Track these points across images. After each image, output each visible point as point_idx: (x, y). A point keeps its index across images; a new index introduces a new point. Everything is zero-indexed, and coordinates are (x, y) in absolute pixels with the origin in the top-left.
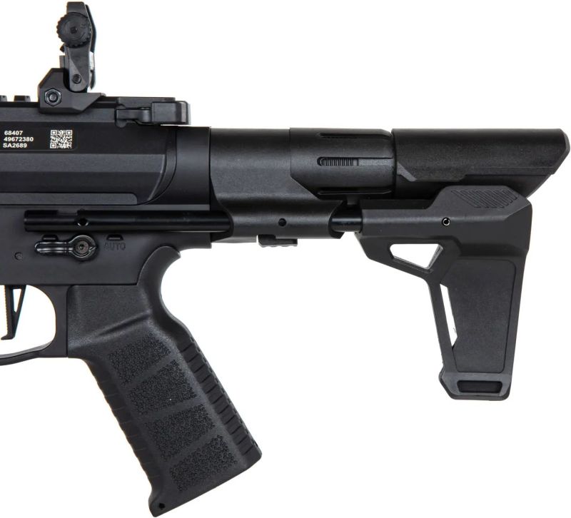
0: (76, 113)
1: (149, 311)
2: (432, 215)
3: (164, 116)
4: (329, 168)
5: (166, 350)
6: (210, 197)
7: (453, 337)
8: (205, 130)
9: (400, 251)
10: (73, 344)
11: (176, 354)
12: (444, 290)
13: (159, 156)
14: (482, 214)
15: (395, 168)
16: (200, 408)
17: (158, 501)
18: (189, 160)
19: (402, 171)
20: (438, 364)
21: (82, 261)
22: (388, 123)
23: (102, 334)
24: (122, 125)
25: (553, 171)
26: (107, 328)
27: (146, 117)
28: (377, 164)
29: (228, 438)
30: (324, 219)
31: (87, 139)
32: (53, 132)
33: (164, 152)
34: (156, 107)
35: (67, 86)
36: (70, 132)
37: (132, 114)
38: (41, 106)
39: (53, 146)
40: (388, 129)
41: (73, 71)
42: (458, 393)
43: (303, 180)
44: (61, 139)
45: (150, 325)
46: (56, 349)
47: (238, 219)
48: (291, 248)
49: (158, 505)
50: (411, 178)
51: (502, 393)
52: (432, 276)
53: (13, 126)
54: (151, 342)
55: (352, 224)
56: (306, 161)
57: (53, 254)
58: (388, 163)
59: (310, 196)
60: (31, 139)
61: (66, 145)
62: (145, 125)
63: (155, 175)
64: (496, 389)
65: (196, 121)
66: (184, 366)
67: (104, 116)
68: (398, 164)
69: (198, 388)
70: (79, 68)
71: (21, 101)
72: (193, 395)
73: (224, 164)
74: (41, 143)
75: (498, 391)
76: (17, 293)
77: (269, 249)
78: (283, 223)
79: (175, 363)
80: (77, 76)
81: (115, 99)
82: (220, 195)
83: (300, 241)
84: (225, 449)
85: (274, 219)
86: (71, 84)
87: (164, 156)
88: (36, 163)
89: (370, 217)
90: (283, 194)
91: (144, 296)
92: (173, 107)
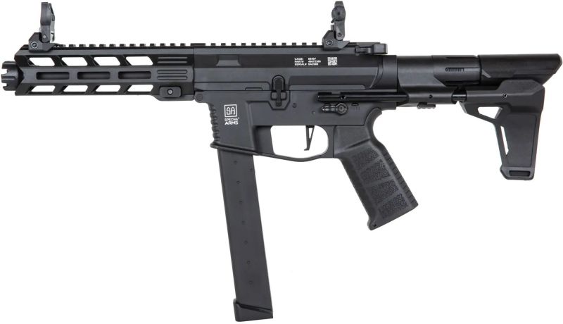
0: (338, 50)
1: (369, 137)
2: (499, 93)
3: (378, 50)
4: (451, 72)
5: (377, 155)
6: (397, 86)
7: (507, 151)
8: (394, 57)
9: (482, 110)
10: (336, 152)
11: (381, 157)
12: (502, 128)
13: (374, 68)
14: (521, 92)
15: (481, 72)
16: (392, 181)
17: (373, 224)
18: (388, 70)
19: (484, 73)
20: (499, 163)
21: (341, 115)
22: (476, 52)
23: (350, 147)
24: (358, 55)
25: (555, 73)
26: (352, 145)
27: (369, 51)
28: (472, 71)
29: (404, 195)
30: (449, 95)
31: (343, 61)
32: (329, 58)
33: (378, 66)
34: (376, 46)
35: (335, 37)
36: (336, 58)
37: (362, 50)
38: (325, 46)
39: (329, 64)
40: (476, 55)
41: (338, 31)
42: (509, 176)
43: (439, 78)
44: (332, 61)
45: (370, 143)
46: (329, 154)
47: (411, 95)
48: (432, 109)
49: (373, 225)
50: (488, 76)
51: (530, 177)
52: (497, 122)
53: (312, 56)
54: (371, 151)
55: (462, 97)
56: (440, 70)
57: (330, 112)
58: (477, 70)
59: (442, 85)
60: (320, 61)
61: (335, 64)
62: (368, 55)
63: (373, 77)
64: (527, 175)
65: (390, 52)
66: (385, 162)
67: (351, 51)
68: (483, 71)
69: (391, 173)
70: (340, 30)
71: (314, 45)
72: (389, 175)
73: (404, 71)
74: (324, 63)
75: (529, 176)
76: (310, 130)
77: (422, 109)
78: (431, 97)
79: (381, 161)
80: (340, 34)
81: (355, 43)
82: (402, 84)
83: (437, 105)
84: (403, 200)
85: (426, 95)
86: (337, 37)
87: (377, 68)
88: (323, 72)
89: (470, 94)
90: (430, 84)
91: (367, 130)
92: (383, 47)
